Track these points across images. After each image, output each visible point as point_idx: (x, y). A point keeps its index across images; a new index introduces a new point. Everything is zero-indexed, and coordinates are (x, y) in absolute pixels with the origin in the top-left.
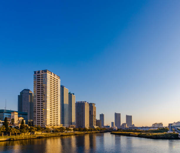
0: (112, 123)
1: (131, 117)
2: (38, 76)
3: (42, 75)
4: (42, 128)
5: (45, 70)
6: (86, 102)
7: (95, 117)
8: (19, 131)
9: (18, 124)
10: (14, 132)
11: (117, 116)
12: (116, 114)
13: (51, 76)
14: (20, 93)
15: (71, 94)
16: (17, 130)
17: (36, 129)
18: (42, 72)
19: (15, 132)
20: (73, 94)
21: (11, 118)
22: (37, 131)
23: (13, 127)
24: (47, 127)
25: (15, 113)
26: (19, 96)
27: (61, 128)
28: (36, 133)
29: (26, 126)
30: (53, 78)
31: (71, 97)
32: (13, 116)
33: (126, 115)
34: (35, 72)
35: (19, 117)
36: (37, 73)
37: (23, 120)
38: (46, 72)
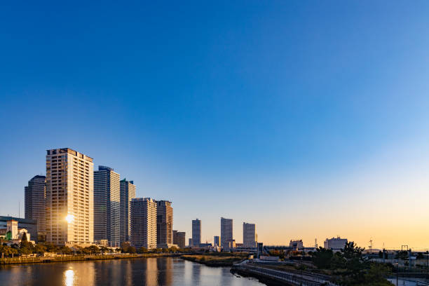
0: (216, 238)
1: (253, 226)
2: (53, 158)
3: (60, 157)
4: (55, 246)
5: (64, 149)
6: (149, 199)
7: (170, 226)
8: (16, 251)
9: (18, 240)
10: (8, 252)
11: (226, 225)
12: (223, 221)
13: (76, 159)
14: (29, 182)
15: (127, 182)
16: (13, 249)
17: (46, 248)
18: (60, 152)
19: (11, 252)
20: (132, 182)
21: (6, 230)
22: (48, 251)
23: (9, 245)
24: (67, 245)
25: (13, 222)
26: (26, 187)
27: (92, 247)
28: (45, 254)
29: (30, 243)
30: (79, 162)
31: (127, 188)
32: (10, 227)
33: (244, 223)
34: (49, 152)
35: (20, 228)
36: (51, 153)
37: (25, 234)
38: (67, 151)
